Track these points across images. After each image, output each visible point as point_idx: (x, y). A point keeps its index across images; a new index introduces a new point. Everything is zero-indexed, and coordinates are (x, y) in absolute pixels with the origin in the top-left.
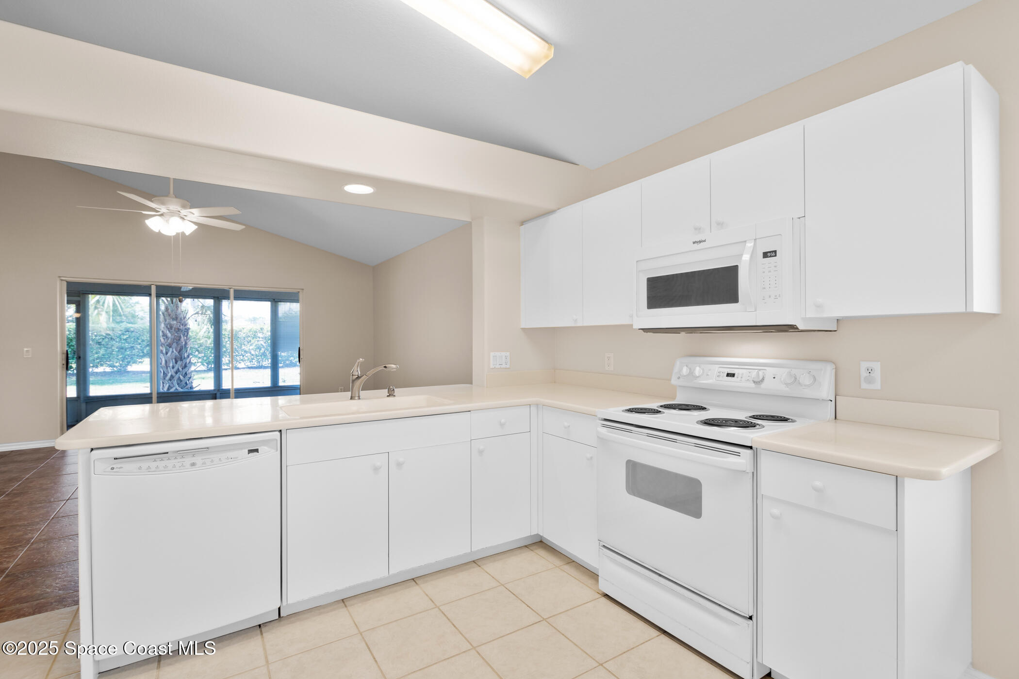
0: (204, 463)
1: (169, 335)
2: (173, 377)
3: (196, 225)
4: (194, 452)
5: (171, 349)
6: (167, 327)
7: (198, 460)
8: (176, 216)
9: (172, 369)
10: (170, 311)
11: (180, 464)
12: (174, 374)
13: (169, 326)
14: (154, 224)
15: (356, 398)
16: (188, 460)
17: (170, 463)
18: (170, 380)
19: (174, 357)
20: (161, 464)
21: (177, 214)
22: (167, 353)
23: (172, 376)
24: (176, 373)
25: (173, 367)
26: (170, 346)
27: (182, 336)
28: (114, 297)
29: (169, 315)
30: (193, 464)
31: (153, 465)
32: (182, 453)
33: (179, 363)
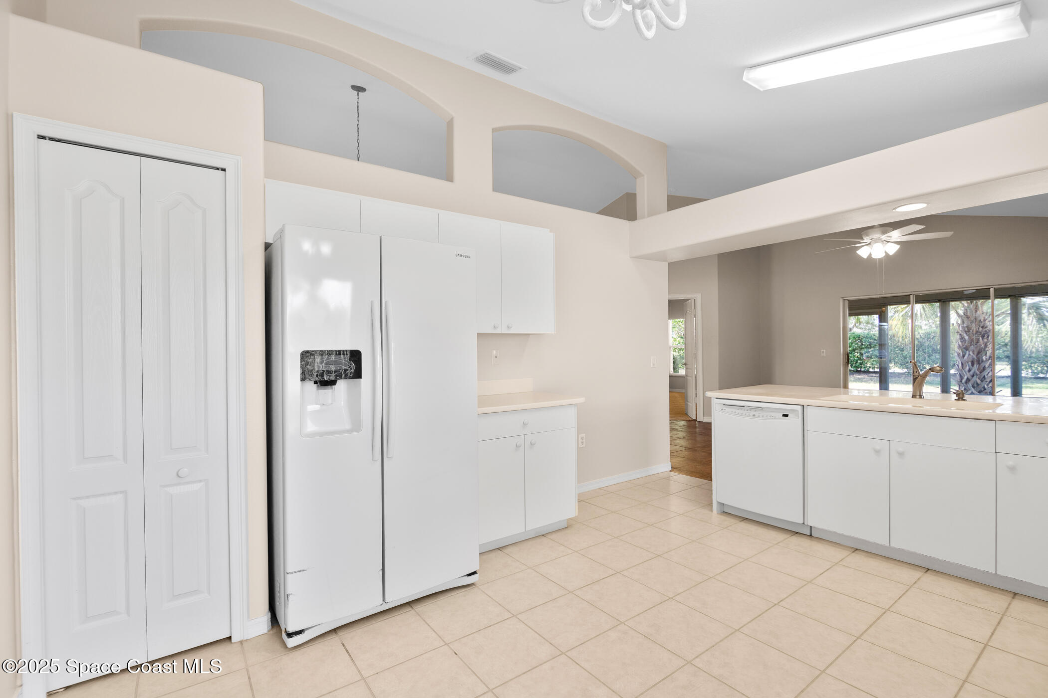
0: (759, 416)
1: (967, 337)
2: (969, 381)
3: (898, 245)
4: (756, 408)
5: (967, 352)
6: (964, 330)
7: (757, 413)
8: (879, 242)
9: (968, 373)
10: (969, 314)
11: (748, 414)
12: (970, 377)
13: (966, 329)
14: (863, 253)
15: (917, 397)
16: (752, 413)
17: (744, 412)
18: (966, 383)
19: (971, 360)
20: (741, 412)
21: (877, 240)
22: (964, 356)
23: (968, 378)
24: (973, 376)
25: (969, 371)
26: (967, 348)
27: (981, 338)
28: (923, 304)
29: (968, 318)
30: (754, 415)
31: (737, 411)
32: (751, 408)
33: (976, 366)
